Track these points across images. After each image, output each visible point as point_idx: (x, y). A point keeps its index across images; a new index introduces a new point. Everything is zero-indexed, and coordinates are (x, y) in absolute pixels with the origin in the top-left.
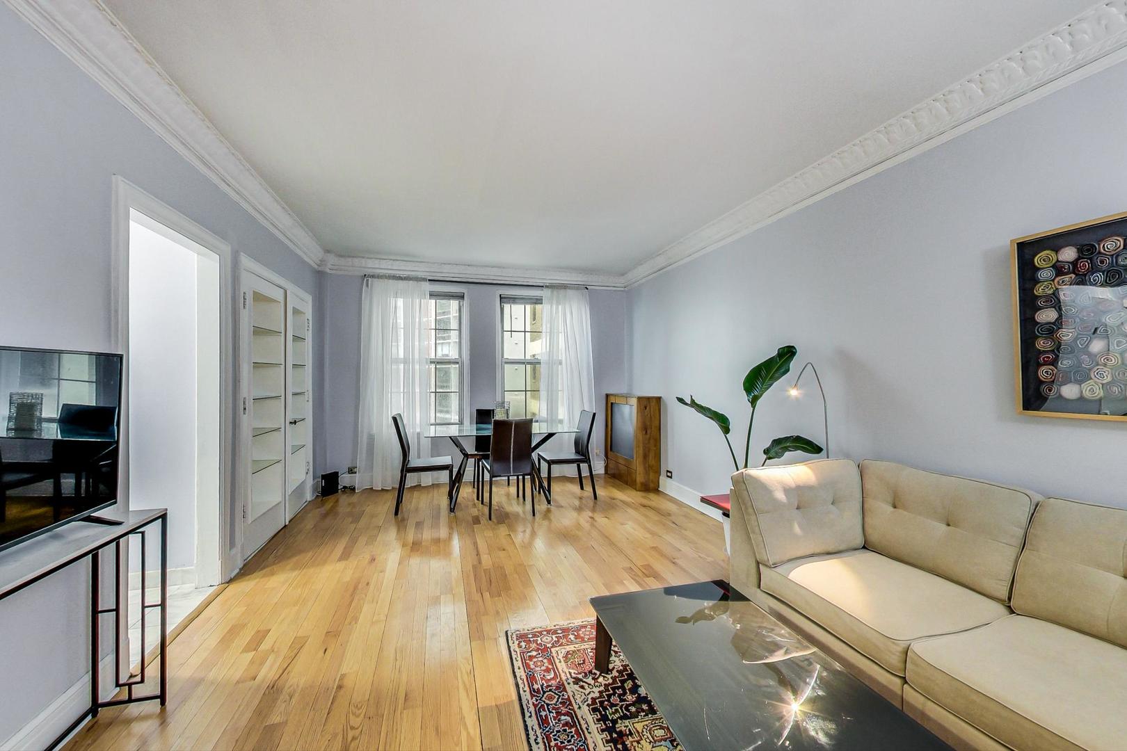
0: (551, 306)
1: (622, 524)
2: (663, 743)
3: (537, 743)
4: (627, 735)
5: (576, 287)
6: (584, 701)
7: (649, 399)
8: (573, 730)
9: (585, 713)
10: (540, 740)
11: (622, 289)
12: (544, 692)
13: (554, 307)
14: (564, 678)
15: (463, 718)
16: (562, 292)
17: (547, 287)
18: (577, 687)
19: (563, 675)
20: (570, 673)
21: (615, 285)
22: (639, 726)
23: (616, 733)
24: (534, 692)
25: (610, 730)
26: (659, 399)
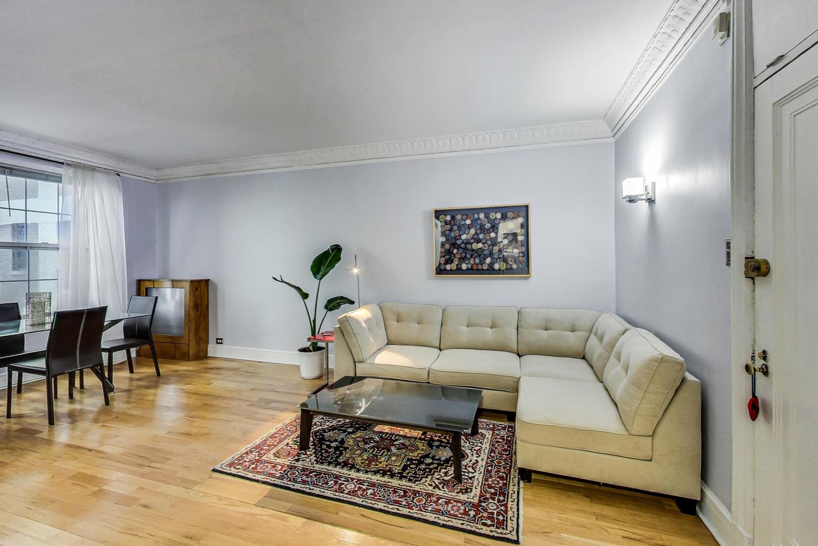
0: (76, 187)
1: (209, 384)
2: (363, 454)
3: (313, 489)
4: (347, 461)
5: (106, 171)
6: (312, 464)
7: (199, 281)
8: (322, 475)
9: (318, 467)
10: (312, 488)
11: (154, 181)
12: (287, 474)
13: (80, 188)
14: (289, 464)
15: (252, 515)
16: (89, 173)
17: (68, 165)
18: (300, 462)
19: (286, 463)
20: (289, 460)
21: (147, 176)
22: (348, 455)
23: (342, 463)
24: (281, 478)
25: (339, 464)
26: (207, 281)
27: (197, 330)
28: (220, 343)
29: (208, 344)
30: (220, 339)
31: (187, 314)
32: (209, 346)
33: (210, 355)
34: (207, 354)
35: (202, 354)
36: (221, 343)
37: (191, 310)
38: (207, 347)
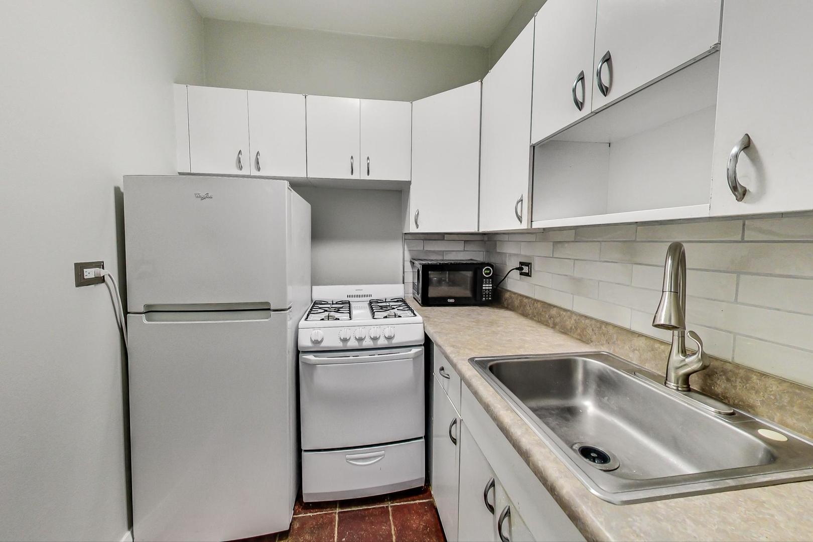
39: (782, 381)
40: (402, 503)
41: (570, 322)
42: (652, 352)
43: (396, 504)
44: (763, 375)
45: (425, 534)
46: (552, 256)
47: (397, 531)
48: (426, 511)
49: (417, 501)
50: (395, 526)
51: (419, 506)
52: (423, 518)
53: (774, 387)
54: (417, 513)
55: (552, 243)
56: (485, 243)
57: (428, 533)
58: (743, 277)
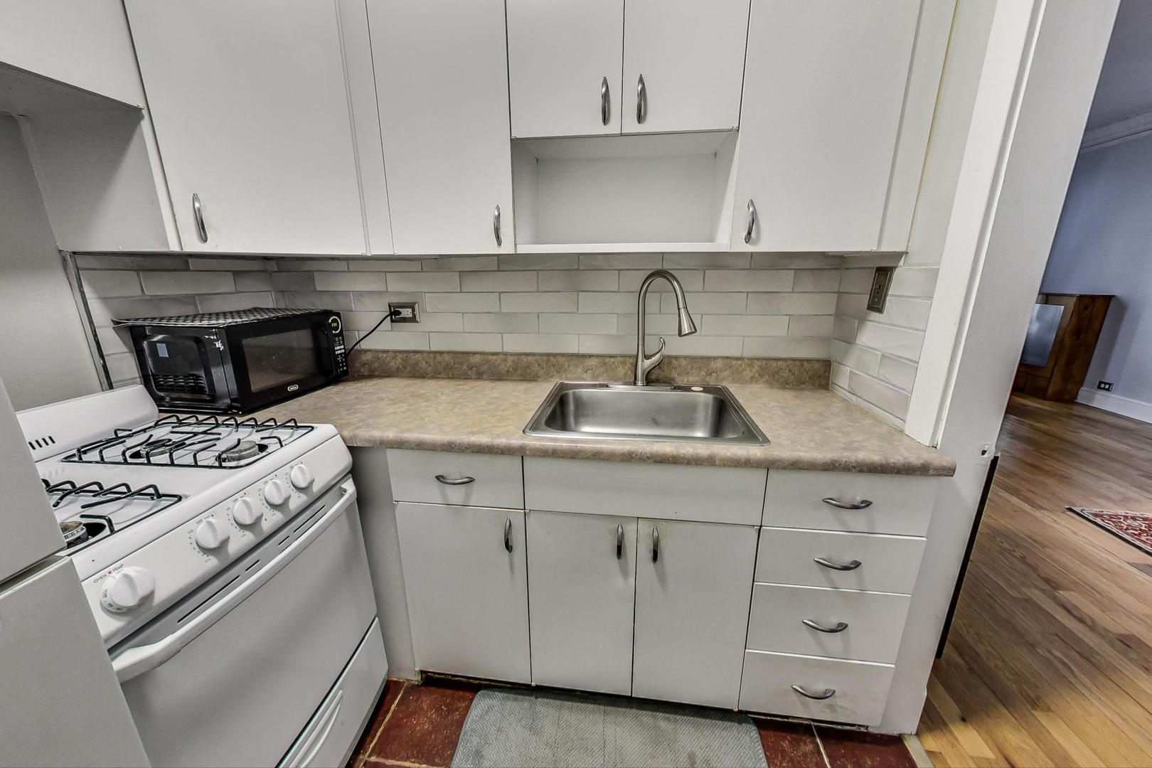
7: (1093, 298)
26: (1108, 299)
27: (1069, 363)
28: (1104, 389)
29: (1082, 386)
30: (1106, 384)
31: (1059, 341)
32: (1082, 388)
33: (1079, 400)
34: (1075, 399)
35: (1067, 397)
36: (1108, 390)
37: (1066, 336)
38: (1079, 389)
39: (685, 357)
40: (378, 734)
41: (506, 365)
42: (605, 367)
43: (372, 745)
44: (677, 358)
45: (447, 716)
46: (459, 290)
47: (417, 758)
48: (417, 701)
49: (393, 707)
50: (407, 759)
51: (403, 707)
52: (423, 708)
53: (684, 363)
54: (409, 715)
55: (458, 273)
56: (271, 276)
57: (448, 711)
58: (663, 294)
